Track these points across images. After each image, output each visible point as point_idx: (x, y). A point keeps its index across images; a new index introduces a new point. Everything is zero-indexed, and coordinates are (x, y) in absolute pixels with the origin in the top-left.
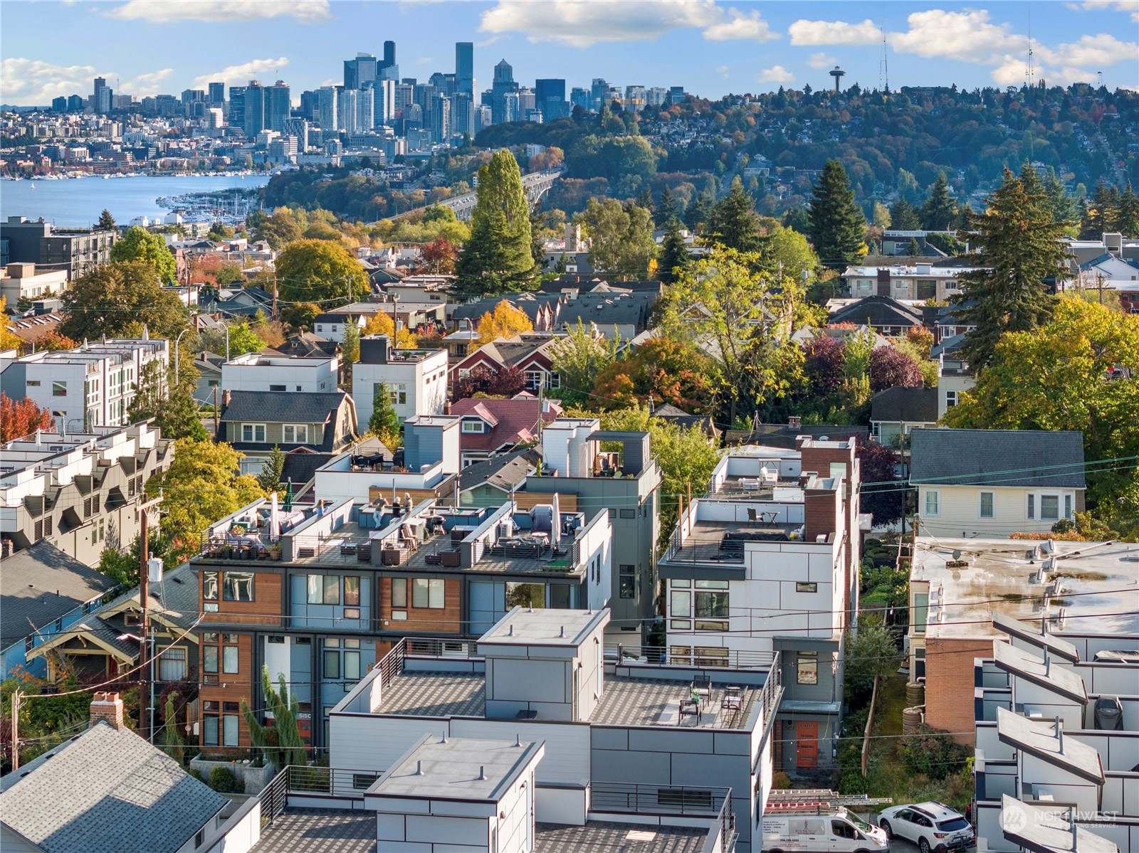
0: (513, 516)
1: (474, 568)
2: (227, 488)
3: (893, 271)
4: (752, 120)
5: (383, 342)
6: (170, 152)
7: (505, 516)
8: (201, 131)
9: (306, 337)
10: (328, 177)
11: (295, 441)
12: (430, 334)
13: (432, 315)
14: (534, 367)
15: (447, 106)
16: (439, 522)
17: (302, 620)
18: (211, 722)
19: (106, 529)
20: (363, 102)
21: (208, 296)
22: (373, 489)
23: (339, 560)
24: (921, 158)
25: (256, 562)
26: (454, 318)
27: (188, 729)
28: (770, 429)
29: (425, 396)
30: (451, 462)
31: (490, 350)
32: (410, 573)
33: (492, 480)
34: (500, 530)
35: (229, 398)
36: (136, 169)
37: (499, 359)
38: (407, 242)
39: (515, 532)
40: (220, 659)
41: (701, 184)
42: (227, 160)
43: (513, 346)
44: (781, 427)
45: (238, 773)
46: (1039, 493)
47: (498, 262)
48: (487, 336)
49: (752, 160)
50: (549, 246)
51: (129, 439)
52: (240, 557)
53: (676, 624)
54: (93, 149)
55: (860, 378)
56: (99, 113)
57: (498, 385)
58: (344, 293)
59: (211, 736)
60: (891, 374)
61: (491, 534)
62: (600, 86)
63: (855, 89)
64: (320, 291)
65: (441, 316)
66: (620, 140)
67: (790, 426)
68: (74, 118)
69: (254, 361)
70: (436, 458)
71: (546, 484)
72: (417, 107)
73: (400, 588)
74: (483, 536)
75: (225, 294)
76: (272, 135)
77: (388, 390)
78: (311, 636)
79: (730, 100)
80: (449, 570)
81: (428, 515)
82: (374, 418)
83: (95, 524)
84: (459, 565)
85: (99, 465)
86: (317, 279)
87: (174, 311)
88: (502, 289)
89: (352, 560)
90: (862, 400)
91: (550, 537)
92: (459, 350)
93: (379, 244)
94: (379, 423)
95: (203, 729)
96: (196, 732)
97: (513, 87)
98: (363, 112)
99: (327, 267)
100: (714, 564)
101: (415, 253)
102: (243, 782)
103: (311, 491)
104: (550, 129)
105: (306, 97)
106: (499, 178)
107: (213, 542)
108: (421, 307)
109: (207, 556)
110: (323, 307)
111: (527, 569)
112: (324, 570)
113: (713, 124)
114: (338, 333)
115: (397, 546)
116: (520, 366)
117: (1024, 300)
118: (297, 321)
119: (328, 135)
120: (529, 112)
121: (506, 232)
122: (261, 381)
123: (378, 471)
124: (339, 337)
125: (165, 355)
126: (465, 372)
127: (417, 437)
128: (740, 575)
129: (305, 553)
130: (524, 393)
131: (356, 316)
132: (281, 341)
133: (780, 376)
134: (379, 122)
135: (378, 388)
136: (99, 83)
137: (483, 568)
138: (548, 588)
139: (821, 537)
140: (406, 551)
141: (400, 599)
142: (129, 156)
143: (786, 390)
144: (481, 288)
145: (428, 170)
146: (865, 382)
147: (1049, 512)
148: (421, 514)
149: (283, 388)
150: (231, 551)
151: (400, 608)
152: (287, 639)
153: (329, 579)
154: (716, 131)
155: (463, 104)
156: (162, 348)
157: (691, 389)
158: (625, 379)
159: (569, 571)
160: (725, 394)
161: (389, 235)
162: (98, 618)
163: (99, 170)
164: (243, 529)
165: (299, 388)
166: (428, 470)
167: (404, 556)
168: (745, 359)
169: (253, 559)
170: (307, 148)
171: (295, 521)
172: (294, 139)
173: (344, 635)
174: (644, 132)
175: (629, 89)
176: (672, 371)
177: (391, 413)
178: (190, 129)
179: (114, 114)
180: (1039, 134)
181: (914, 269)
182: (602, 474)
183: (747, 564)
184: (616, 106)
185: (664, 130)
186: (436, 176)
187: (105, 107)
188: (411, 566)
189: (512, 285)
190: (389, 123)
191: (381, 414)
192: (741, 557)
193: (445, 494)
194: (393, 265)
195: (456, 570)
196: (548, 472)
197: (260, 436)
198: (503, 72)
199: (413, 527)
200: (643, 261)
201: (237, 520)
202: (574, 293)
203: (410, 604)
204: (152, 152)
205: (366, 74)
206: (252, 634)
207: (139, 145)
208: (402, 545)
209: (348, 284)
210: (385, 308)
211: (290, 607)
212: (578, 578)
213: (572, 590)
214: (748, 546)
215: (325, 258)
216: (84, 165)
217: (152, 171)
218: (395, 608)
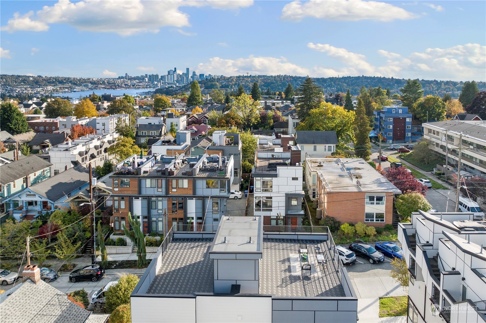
0: (207, 158)
1: (197, 176)
2: (130, 149)
3: (267, 101)
4: (235, 80)
5: (173, 114)
6: (138, 85)
7: (204, 159)
8: (144, 82)
9: (159, 114)
10: (165, 89)
11: (153, 135)
12: (182, 113)
13: (183, 110)
14: (204, 119)
15: (185, 78)
16: (186, 160)
17: (144, 192)
18: (117, 223)
19: (104, 158)
20: (171, 77)
21: (141, 107)
22: (168, 150)
23: (156, 174)
24: (262, 86)
25: (130, 176)
26: (187, 111)
27: (110, 224)
28: (255, 131)
29: (182, 125)
30: (188, 142)
31: (195, 115)
32: (178, 178)
33: (199, 145)
34: (204, 163)
35: (138, 126)
36: (133, 88)
37: (197, 117)
38: (179, 98)
39: (208, 163)
40: (119, 204)
41: (226, 90)
42: (148, 87)
43: (200, 114)
44: (257, 130)
45: (125, 239)
46: (327, 145)
47: (195, 100)
48: (194, 113)
49: (235, 86)
50: (204, 98)
51: (111, 136)
52: (125, 174)
53: (256, 190)
54: (125, 85)
55: (271, 120)
56: (126, 79)
57: (197, 122)
58: (167, 106)
59: (117, 228)
60: (277, 119)
61: (201, 164)
62: (210, 75)
63: (251, 75)
64: (162, 106)
65: (184, 110)
66: (213, 83)
67: (259, 130)
68: (122, 80)
69: (145, 118)
70: (185, 141)
71: (214, 148)
72: (180, 78)
73: (174, 182)
74: (199, 165)
75: (144, 107)
76: (156, 83)
77: (174, 123)
78: (147, 197)
79: (231, 77)
80: (189, 177)
81: (183, 159)
82: (170, 130)
83: (101, 156)
84: (192, 175)
85: (102, 142)
86: (162, 104)
87: (131, 109)
88: (196, 105)
89: (159, 174)
90: (272, 124)
91: (218, 165)
92: (188, 116)
93: (173, 99)
94: (172, 130)
95: (115, 225)
96: (112, 226)
97: (196, 75)
98: (171, 79)
99: (163, 102)
100: (268, 173)
101: (180, 100)
102: (126, 242)
103: (151, 151)
104: (202, 82)
105: (162, 77)
106: (195, 86)
107: (117, 170)
108: (181, 108)
109: (114, 174)
110: (163, 109)
111: (213, 176)
112: (151, 177)
113: (228, 81)
114: (165, 113)
115: (173, 169)
116: (202, 118)
117: (311, 103)
118: (157, 111)
119: (165, 83)
120: (198, 79)
121: (197, 94)
122: (146, 122)
123: (169, 145)
124: (165, 114)
125: (128, 117)
126: (190, 120)
127: (179, 136)
128: (276, 176)
129: (145, 172)
130: (203, 124)
131: (168, 110)
132: (154, 115)
133: (256, 120)
134: (174, 81)
135: (172, 123)
136: (126, 74)
137: (199, 176)
138: (219, 181)
139: (297, 164)
140: (176, 171)
141: (174, 185)
142: (131, 86)
143: (256, 123)
144: (192, 104)
145: (182, 88)
146: (272, 121)
147: (330, 150)
148: (181, 158)
149: (151, 123)
150: (122, 172)
151: (174, 188)
152: (140, 198)
153: (152, 180)
154: (229, 82)
155: (187, 78)
156: (127, 116)
157: (237, 123)
158: (224, 121)
159: (225, 176)
160: (245, 124)
161: (175, 98)
162: (86, 190)
163: (126, 88)
164: (127, 165)
165: (154, 124)
166: (183, 144)
167: (176, 172)
168: (248, 116)
169: (129, 175)
170: (162, 85)
171: (144, 161)
172: (159, 83)
173: (157, 197)
174: (217, 82)
175: (215, 76)
176: (233, 119)
177: (174, 128)
178: (142, 82)
179: (129, 79)
180: (280, 82)
181: (271, 101)
182: (228, 145)
183: (277, 173)
184: (213, 78)
185: (220, 82)
186: (183, 89)
187: (127, 78)
188: (178, 176)
189: (198, 103)
190: (175, 81)
191: (172, 129)
192: (276, 170)
193: (187, 151)
194: (176, 102)
195: (191, 177)
196: (214, 144)
197: (145, 134)
198: (194, 73)
199: (178, 163)
200: (222, 100)
201: (126, 162)
202: (210, 105)
203: (177, 187)
204: (135, 85)
205: (171, 73)
206: (129, 197)
207: (133, 84)
208: (175, 169)
209: (167, 105)
210: (174, 109)
211: (141, 189)
212: (228, 178)
213: (226, 181)
214: (278, 167)
215: (163, 100)
216: (124, 88)
217: (135, 88)
218: (173, 188)
